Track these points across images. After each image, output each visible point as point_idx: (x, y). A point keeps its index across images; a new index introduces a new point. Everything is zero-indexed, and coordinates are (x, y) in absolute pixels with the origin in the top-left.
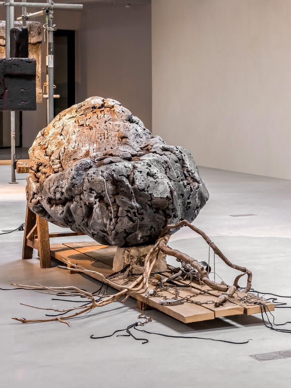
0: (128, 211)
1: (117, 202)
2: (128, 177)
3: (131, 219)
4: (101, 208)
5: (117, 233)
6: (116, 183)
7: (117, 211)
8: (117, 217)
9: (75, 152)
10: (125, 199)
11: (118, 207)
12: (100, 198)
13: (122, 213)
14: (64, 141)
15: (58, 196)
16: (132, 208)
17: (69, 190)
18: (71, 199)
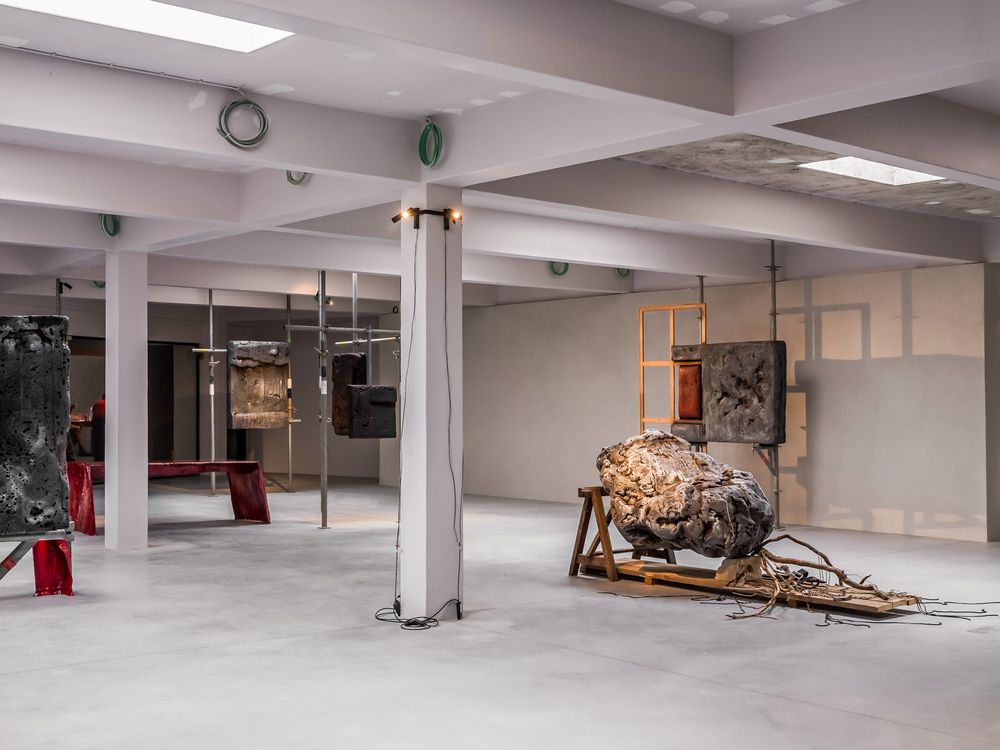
0: (746, 527)
1: (737, 519)
2: (743, 498)
3: (748, 533)
4: (721, 525)
5: (736, 546)
6: (735, 502)
7: (737, 528)
8: (736, 533)
9: (665, 478)
10: (744, 517)
11: (737, 524)
12: (720, 516)
13: (742, 528)
14: (650, 468)
15: (672, 515)
16: (750, 524)
17: (684, 510)
18: (686, 518)
